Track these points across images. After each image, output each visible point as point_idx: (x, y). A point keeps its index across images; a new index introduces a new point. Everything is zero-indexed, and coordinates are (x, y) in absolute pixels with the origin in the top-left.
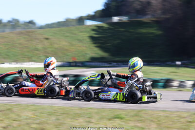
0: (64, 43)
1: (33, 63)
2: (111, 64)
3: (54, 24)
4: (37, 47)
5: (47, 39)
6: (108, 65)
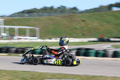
0: (96, 24)
1: (72, 39)
3: (91, 9)
4: (76, 27)
5: (84, 21)
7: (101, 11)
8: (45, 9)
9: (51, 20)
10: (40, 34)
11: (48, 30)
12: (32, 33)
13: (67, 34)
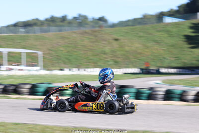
0: (137, 45)
2: (193, 70)
3: (129, 21)
4: (104, 50)
5: (116, 40)
6: (189, 73)
7: (146, 24)
8: (52, 20)
9: (63, 38)
10: (44, 61)
11: (57, 56)
12: (30, 60)
13: (89, 62)
